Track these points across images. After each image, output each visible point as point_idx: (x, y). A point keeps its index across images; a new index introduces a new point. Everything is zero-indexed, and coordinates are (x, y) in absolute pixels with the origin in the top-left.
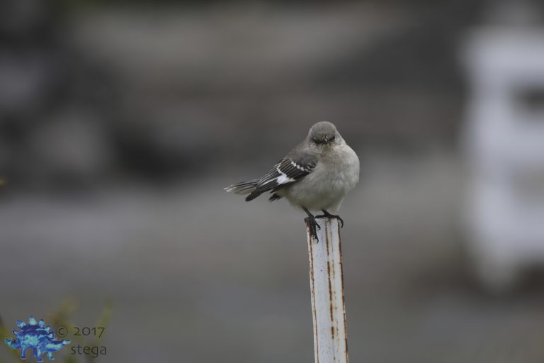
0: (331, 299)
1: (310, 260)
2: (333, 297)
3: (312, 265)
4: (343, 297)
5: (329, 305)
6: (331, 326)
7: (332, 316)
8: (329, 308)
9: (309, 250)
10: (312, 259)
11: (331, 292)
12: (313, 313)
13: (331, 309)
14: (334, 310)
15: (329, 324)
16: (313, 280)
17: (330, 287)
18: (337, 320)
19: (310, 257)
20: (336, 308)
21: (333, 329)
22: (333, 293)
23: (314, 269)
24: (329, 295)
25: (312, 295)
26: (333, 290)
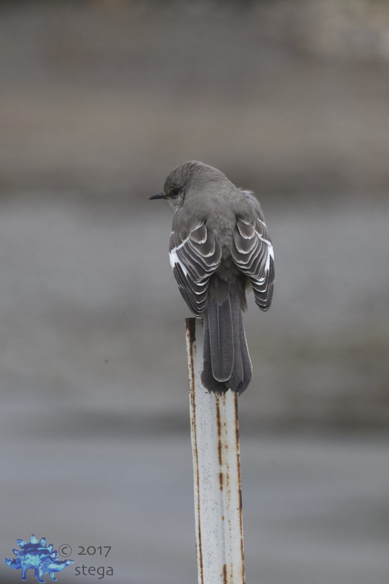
0: (219, 433)
1: (190, 378)
2: (223, 431)
3: (193, 384)
4: (237, 431)
5: (217, 442)
6: (218, 472)
7: (220, 458)
8: (217, 445)
9: (189, 363)
10: (193, 376)
11: (219, 424)
12: (193, 453)
13: (220, 448)
14: (223, 450)
15: (214, 469)
16: (194, 406)
17: (218, 416)
18: (227, 464)
19: (190, 372)
20: (227, 447)
21: (221, 476)
22: (222, 424)
23: (196, 390)
24: (216, 428)
25: (192, 427)
26: (222, 421)
